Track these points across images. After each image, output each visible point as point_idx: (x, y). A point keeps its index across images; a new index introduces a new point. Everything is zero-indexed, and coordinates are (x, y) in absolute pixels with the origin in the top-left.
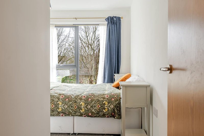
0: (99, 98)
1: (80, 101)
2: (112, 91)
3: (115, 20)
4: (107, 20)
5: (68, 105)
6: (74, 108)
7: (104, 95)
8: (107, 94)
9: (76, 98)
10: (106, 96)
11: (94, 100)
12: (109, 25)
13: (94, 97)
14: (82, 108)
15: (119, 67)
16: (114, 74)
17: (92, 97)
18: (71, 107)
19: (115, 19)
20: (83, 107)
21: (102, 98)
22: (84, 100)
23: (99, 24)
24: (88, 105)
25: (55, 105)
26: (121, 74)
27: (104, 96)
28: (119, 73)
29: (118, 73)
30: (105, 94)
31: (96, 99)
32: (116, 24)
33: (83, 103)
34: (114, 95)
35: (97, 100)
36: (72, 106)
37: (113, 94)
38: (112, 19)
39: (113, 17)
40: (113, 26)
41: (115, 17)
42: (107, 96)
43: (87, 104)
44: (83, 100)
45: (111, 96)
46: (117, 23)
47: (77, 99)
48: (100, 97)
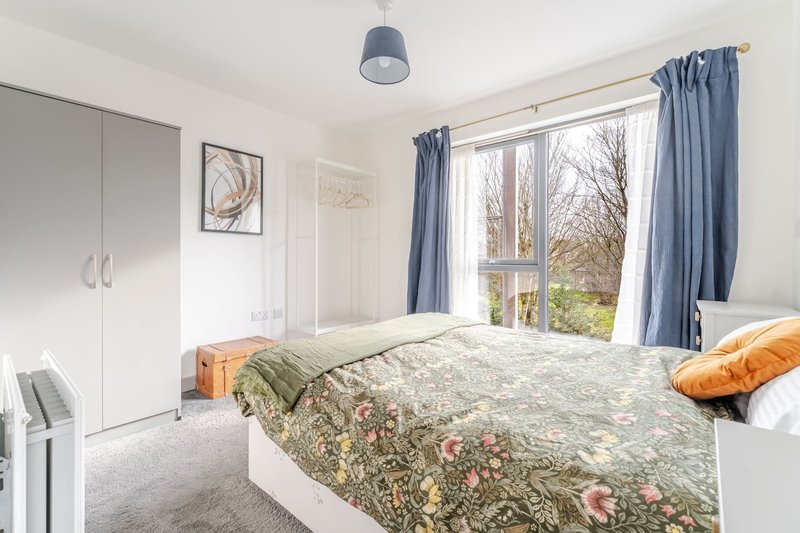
0: (534, 499)
1: (427, 466)
2: (651, 454)
3: (700, 68)
4: (658, 79)
5: (368, 468)
6: (391, 495)
7: (575, 472)
8: (602, 481)
9: (410, 442)
10: (584, 496)
11: (499, 499)
12: (668, 99)
13: (505, 476)
14: (427, 519)
15: (727, 275)
16: (698, 302)
17: (496, 463)
18: (380, 488)
19: (701, 62)
20: (431, 516)
21: (555, 498)
22: (443, 467)
23: (624, 109)
24: (460, 512)
25: (329, 447)
26: (741, 302)
27: (568, 491)
28: (724, 299)
29: (721, 295)
30: (588, 476)
31: (511, 499)
32: (708, 84)
33: (435, 488)
34: (659, 511)
35: (514, 505)
36: (383, 481)
37: (652, 492)
38: (686, 69)
39: (689, 59)
40: (692, 96)
41: (702, 55)
42: (598, 501)
43: (453, 506)
44: (440, 470)
45: (629, 513)
46: (711, 80)
47: (414, 446)
48: (539, 487)
